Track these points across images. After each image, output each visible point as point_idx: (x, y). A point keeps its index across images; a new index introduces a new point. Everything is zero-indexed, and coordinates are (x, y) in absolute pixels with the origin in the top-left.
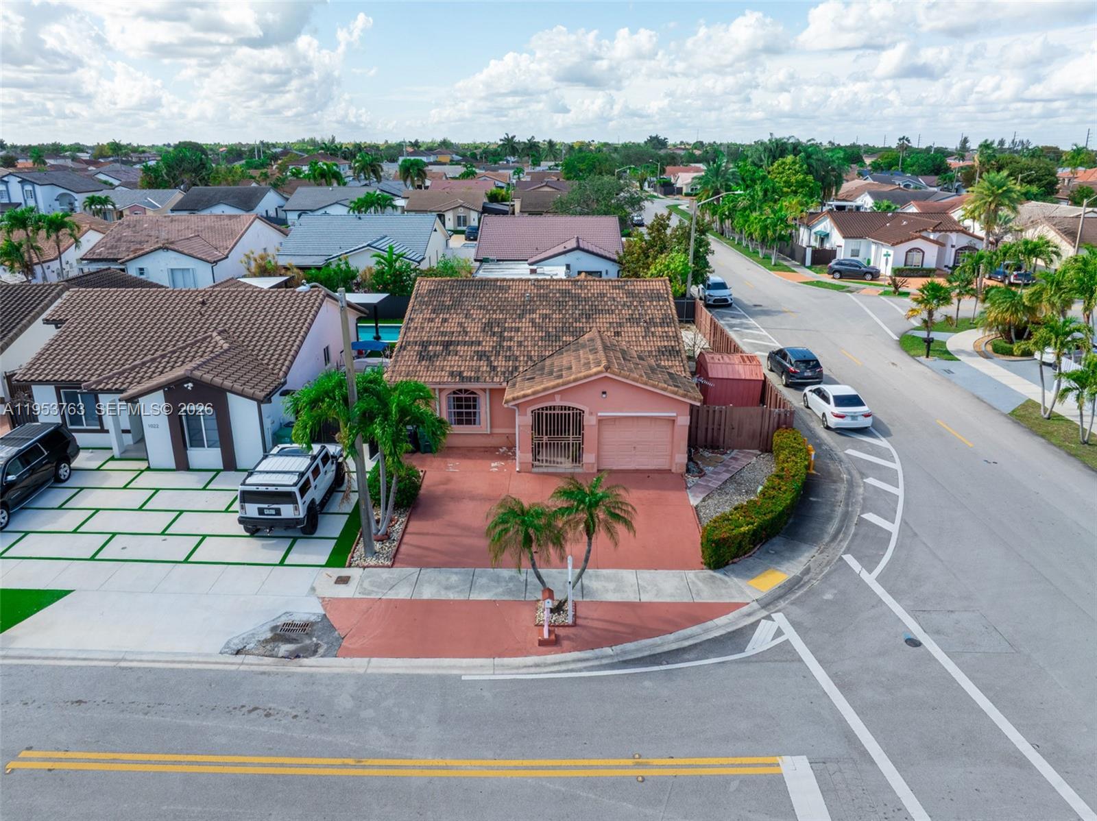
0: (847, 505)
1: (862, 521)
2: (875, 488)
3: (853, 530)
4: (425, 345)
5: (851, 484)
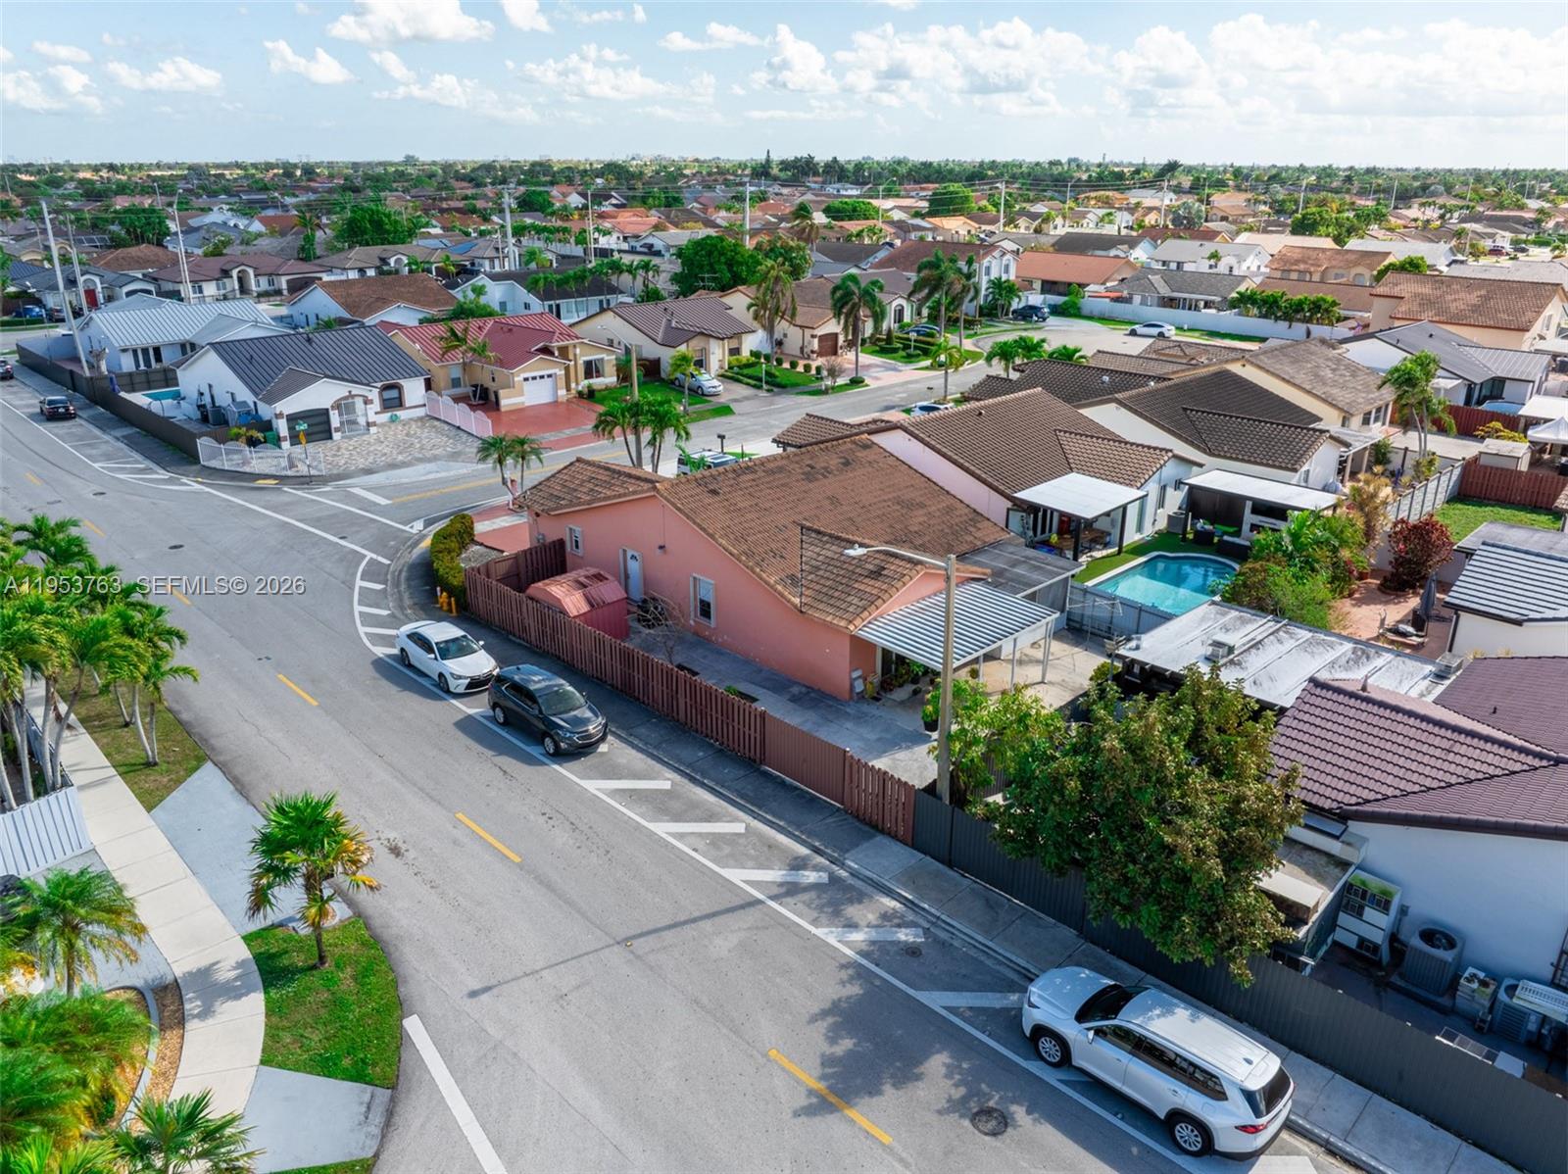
0: (399, 592)
1: (385, 582)
2: (378, 606)
3: (389, 577)
5: (402, 608)
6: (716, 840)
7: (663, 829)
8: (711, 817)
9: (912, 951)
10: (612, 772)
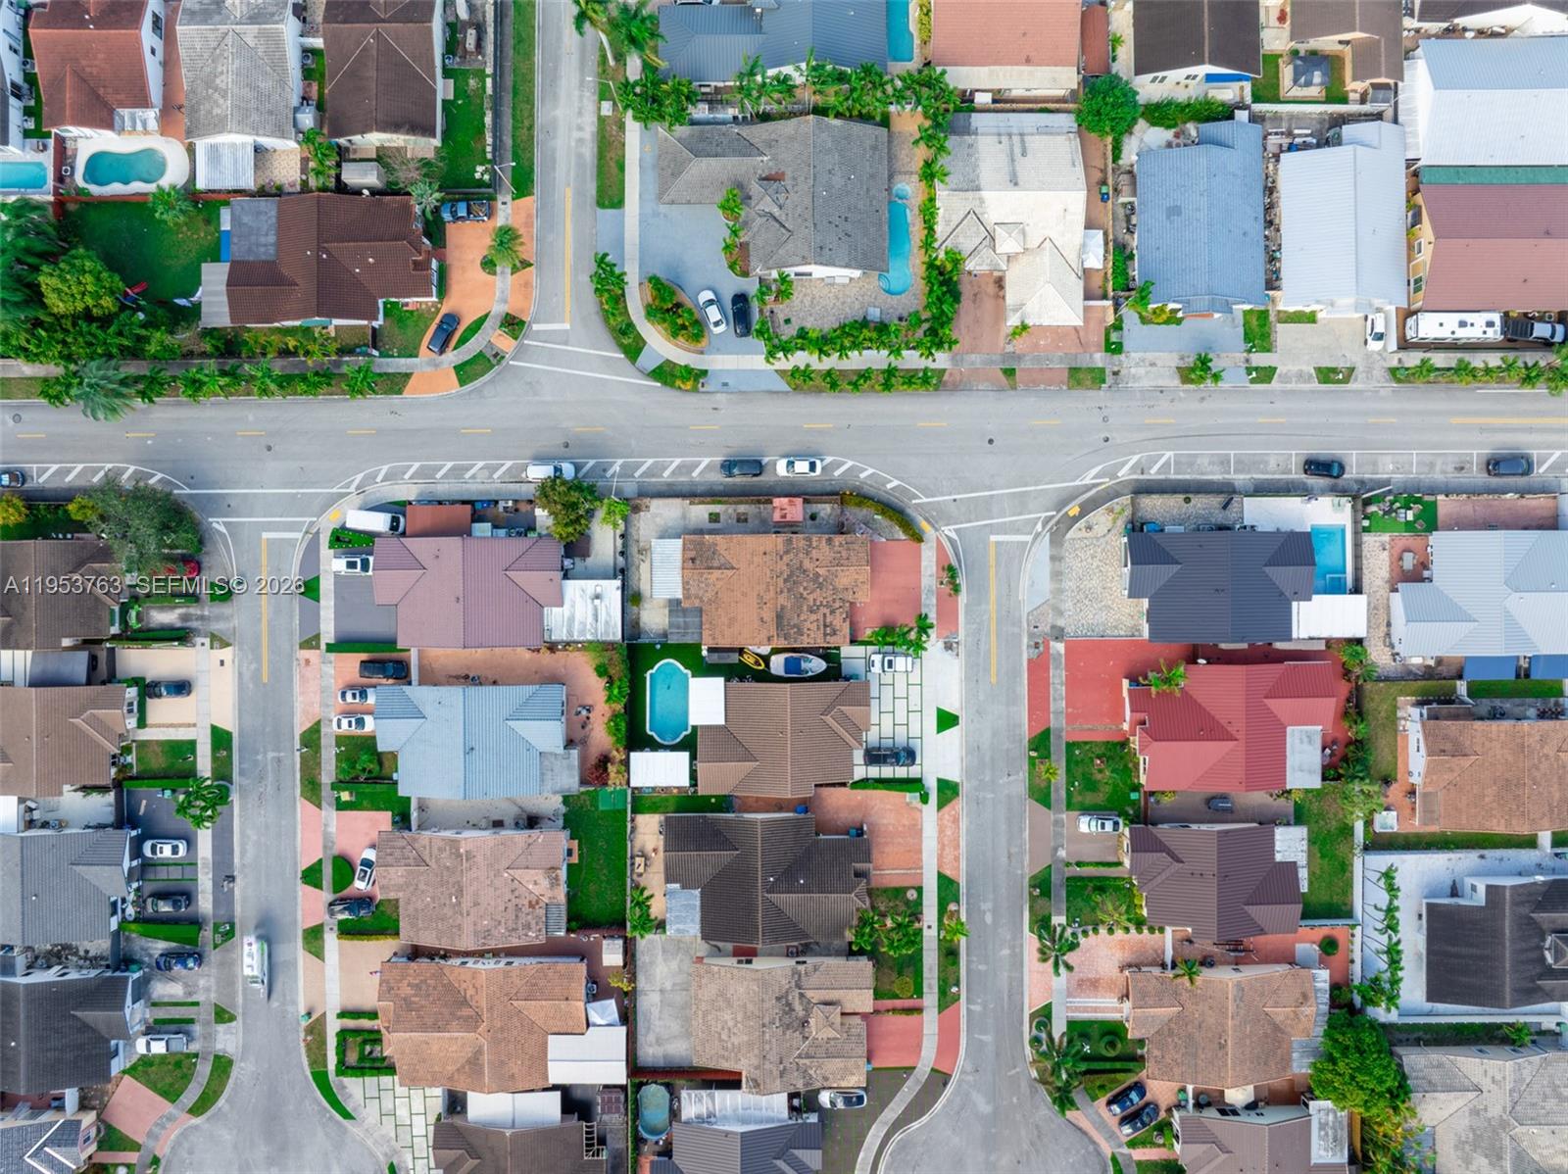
4: (825, 635)
6: (665, 469)
7: (677, 461)
8: (673, 473)
9: (605, 470)
10: (709, 467)
